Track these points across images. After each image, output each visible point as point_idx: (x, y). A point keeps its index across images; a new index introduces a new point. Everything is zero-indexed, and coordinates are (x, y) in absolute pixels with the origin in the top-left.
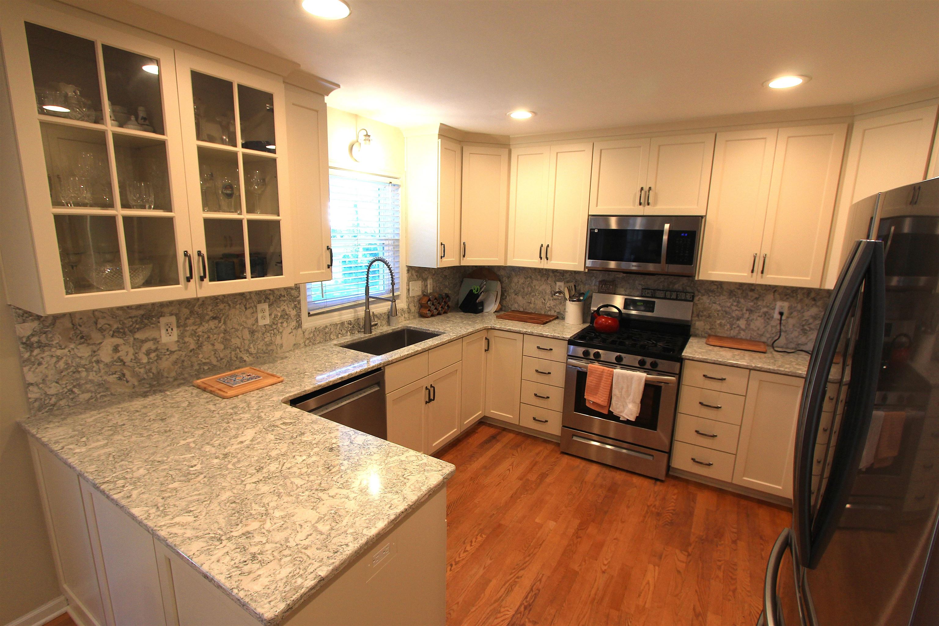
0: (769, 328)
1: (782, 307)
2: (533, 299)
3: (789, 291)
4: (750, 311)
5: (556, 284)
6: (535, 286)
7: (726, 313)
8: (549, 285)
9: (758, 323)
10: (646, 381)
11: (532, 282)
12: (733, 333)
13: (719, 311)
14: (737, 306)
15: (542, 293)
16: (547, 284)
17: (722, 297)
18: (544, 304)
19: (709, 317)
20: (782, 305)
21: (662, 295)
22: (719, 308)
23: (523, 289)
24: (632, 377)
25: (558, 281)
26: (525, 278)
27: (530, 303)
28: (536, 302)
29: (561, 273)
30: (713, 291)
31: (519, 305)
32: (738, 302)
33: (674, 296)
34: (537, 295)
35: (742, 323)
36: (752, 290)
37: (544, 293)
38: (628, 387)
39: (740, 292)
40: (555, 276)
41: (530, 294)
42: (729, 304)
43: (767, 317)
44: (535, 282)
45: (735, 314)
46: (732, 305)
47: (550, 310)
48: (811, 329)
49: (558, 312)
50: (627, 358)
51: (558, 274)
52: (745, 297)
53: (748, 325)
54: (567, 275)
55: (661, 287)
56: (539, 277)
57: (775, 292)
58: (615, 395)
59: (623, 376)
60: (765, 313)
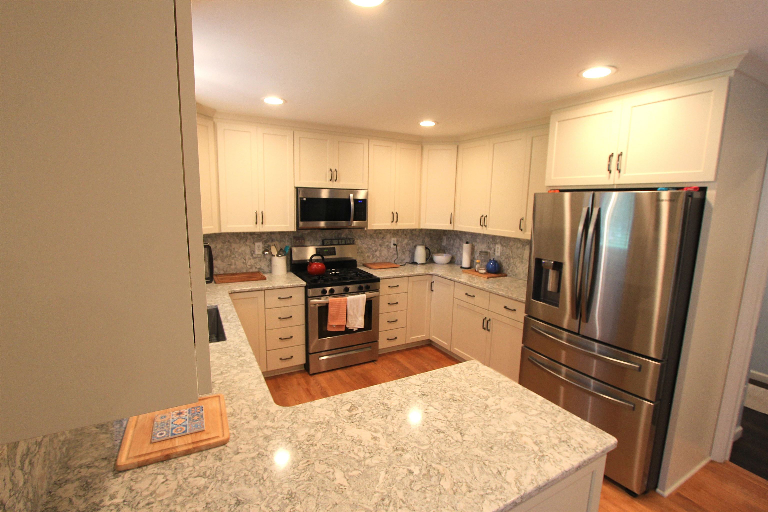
0: (390, 254)
1: (394, 241)
2: (233, 261)
3: (396, 232)
4: (381, 246)
5: (255, 245)
6: (234, 249)
7: (370, 249)
8: (249, 247)
9: (385, 252)
10: (367, 299)
11: (231, 246)
12: (374, 260)
13: (366, 248)
14: (375, 243)
15: (242, 254)
16: (247, 245)
17: (367, 239)
18: (245, 264)
19: (362, 253)
20: (394, 240)
21: (337, 243)
22: (366, 246)
23: (222, 253)
24: (359, 299)
25: (256, 242)
26: (223, 243)
27: (231, 265)
28: (237, 262)
29: (258, 235)
30: (362, 236)
31: (219, 269)
32: (375, 241)
33: (344, 243)
34: (237, 256)
35: (378, 254)
36: (381, 233)
37: (244, 253)
38: (357, 307)
39: (375, 235)
40: (253, 238)
41: (230, 256)
42: (371, 243)
43: (388, 248)
44: (234, 246)
45: (374, 249)
46: (372, 243)
47: (251, 268)
48: (406, 251)
49: (259, 269)
50: (351, 288)
51: (256, 236)
52: (378, 238)
53: (381, 254)
54: (264, 236)
55: (334, 237)
56: (238, 240)
57: (390, 233)
58: (350, 315)
59: (354, 300)
60: (388, 246)
